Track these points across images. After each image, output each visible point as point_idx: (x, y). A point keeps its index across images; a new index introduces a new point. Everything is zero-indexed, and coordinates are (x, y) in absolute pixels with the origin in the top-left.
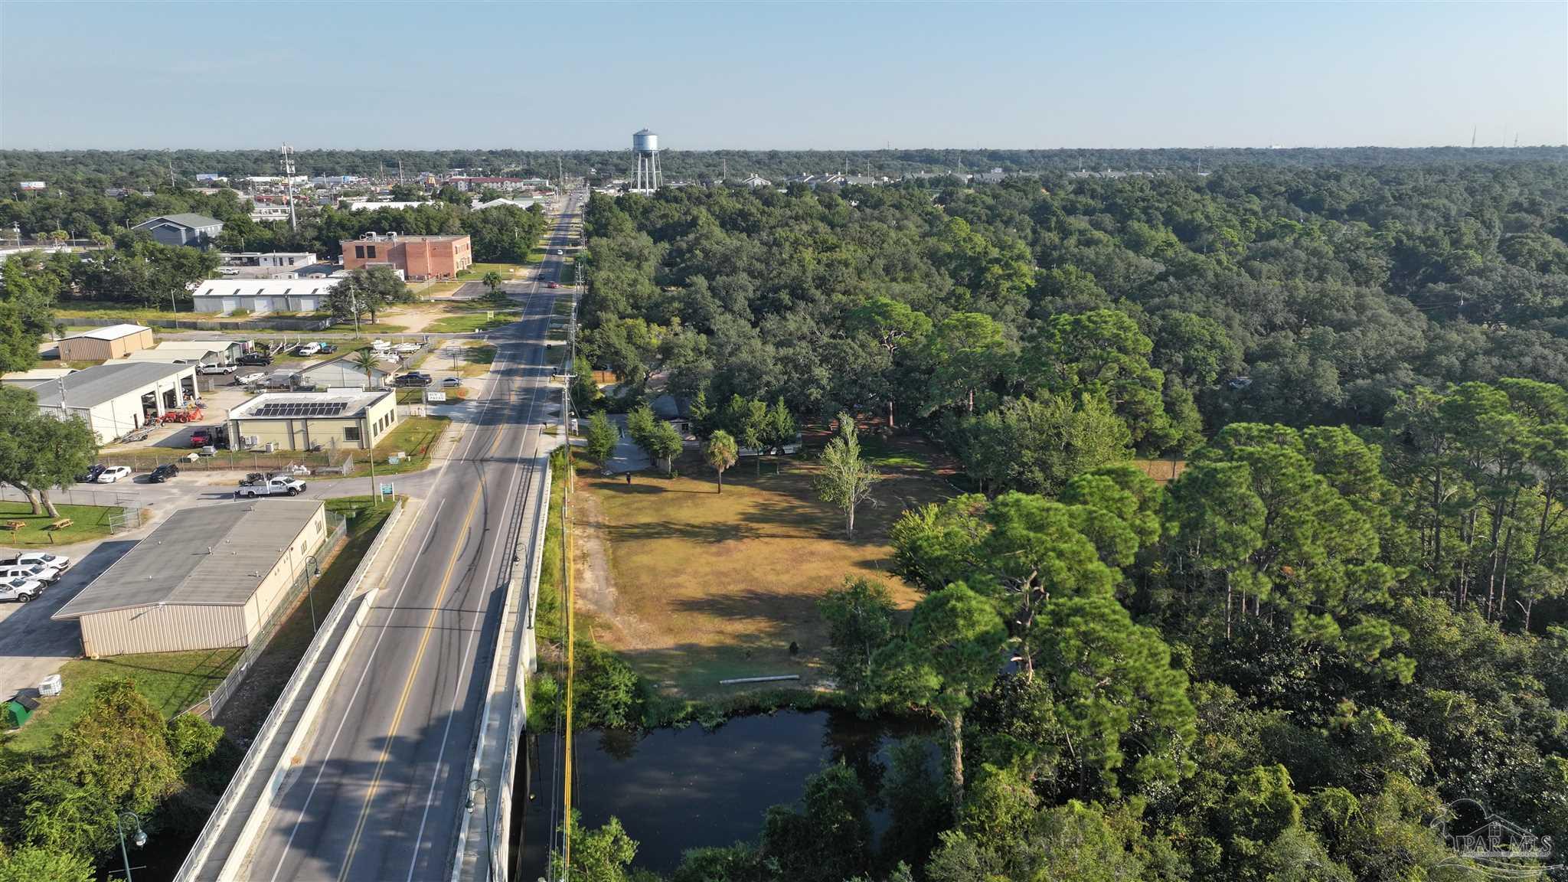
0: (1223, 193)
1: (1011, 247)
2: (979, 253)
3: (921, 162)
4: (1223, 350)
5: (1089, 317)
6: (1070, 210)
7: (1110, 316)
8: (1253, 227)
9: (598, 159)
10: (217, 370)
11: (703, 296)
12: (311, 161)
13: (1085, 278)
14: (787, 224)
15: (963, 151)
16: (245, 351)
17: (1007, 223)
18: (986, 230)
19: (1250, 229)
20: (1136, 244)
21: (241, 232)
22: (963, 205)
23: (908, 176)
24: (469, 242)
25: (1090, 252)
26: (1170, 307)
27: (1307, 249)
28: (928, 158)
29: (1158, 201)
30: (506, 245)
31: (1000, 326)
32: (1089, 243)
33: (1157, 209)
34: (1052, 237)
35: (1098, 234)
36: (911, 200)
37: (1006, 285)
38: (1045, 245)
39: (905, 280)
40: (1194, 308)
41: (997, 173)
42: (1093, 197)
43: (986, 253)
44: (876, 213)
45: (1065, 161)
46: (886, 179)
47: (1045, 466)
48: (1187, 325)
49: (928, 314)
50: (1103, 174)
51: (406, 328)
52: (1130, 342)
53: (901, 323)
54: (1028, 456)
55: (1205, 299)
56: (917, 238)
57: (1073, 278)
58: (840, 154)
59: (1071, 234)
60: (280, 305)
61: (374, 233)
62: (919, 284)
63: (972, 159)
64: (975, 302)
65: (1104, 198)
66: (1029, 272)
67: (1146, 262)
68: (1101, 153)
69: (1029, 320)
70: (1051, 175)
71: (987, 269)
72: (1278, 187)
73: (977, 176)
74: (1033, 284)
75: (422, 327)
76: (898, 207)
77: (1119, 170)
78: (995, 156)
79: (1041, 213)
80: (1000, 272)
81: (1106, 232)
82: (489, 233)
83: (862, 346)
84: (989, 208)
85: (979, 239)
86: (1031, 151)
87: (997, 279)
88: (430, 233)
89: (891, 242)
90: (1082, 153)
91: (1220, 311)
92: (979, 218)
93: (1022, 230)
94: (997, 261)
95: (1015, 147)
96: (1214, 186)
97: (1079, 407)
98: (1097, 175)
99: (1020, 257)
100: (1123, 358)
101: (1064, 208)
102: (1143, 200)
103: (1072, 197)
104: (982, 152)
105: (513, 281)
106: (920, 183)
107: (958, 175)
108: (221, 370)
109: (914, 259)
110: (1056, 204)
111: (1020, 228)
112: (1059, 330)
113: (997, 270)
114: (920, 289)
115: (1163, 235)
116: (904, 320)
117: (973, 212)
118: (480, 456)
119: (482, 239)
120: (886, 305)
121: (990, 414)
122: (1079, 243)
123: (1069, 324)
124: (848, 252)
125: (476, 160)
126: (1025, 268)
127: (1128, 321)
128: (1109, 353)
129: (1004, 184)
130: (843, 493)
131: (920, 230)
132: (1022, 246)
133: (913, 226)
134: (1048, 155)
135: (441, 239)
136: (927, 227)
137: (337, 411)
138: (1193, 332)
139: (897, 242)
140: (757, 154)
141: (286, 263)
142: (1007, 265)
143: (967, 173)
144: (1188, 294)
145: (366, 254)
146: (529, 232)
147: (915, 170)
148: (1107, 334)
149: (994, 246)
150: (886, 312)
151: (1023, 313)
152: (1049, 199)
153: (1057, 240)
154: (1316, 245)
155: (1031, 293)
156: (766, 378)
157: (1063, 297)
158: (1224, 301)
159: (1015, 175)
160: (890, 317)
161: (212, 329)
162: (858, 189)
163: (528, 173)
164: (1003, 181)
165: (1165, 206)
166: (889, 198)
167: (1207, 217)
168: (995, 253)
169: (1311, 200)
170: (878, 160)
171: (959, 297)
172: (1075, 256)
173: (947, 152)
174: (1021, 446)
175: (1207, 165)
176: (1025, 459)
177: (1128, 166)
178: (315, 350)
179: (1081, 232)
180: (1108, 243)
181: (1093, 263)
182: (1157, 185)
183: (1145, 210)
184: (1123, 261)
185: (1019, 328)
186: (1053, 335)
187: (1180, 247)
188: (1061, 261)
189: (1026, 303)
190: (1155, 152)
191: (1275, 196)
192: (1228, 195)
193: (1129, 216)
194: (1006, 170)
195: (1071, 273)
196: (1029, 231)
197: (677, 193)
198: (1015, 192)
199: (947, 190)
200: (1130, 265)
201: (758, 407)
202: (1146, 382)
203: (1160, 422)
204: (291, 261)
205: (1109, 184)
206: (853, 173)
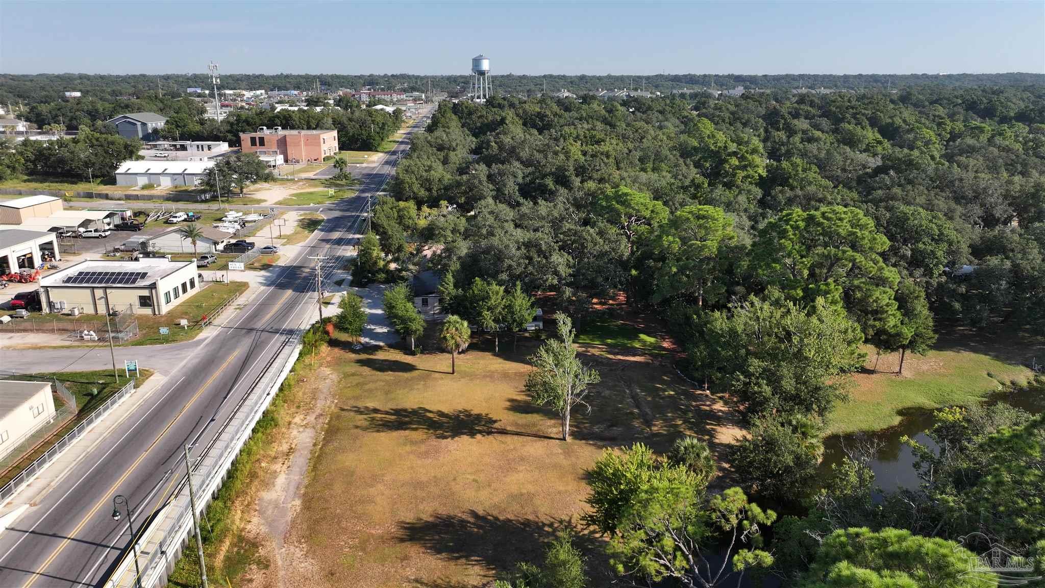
0: (912, 104)
1: (747, 143)
2: (720, 147)
3: (686, 83)
4: (950, 244)
5: (823, 214)
6: (796, 115)
7: (845, 213)
8: (948, 129)
9: (463, 80)
10: (93, 234)
11: (480, 182)
12: (272, 81)
13: (810, 169)
14: (573, 124)
15: (716, 76)
16: (123, 219)
17: (745, 125)
18: (728, 129)
19: (945, 130)
20: (851, 141)
21: (177, 126)
22: (711, 111)
23: (675, 91)
24: (336, 135)
25: (813, 148)
26: (892, 199)
27: (999, 147)
28: (691, 80)
29: (865, 109)
30: (365, 137)
31: (732, 218)
32: (810, 140)
33: (863, 114)
34: (782, 135)
35: (818, 134)
36: (672, 107)
37: (741, 174)
38: (775, 142)
39: (654, 170)
40: (918, 200)
41: (739, 90)
42: (811, 106)
43: (726, 147)
44: (644, 116)
45: (789, 83)
46: (659, 93)
47: (774, 379)
48: (915, 219)
49: (665, 203)
50: (818, 91)
51: (265, 201)
52: (866, 241)
53: (638, 211)
54: (755, 365)
55: (926, 192)
56: (673, 135)
57: (800, 169)
58: (629, 77)
59: (796, 133)
60: (180, 180)
61: (265, 128)
62: (664, 173)
63: (723, 81)
64: (712, 191)
65: (820, 108)
66: (761, 164)
67: (862, 157)
68: (816, 77)
69: (760, 211)
70: (780, 92)
71: (726, 161)
72: (955, 100)
73: (725, 92)
74: (764, 174)
75: (276, 200)
76: (661, 112)
77: (830, 88)
78: (739, 79)
79: (772, 118)
80: (737, 163)
81: (823, 132)
82: (352, 130)
83: (601, 233)
84: (733, 113)
85: (721, 137)
86: (765, 76)
87: (734, 169)
88: (309, 128)
89: (650, 138)
90: (802, 77)
91: (941, 203)
92: (724, 121)
93: (756, 130)
94: (735, 154)
95: (752, 73)
96: (905, 99)
97: (813, 311)
98: (813, 92)
99: (754, 151)
100: (859, 257)
101: (790, 113)
102: (852, 108)
103: (796, 105)
104: (730, 77)
105: (364, 165)
106: (683, 96)
107: (710, 91)
108: (97, 234)
109: (665, 152)
110: (783, 110)
111: (756, 129)
112: (792, 226)
113: (734, 161)
114: (664, 179)
115: (871, 135)
116: (642, 208)
117: (719, 116)
118: (249, 326)
119: (347, 133)
120: (626, 194)
121: (717, 314)
122: (802, 141)
123: (803, 220)
124: (611, 145)
125: (381, 81)
126: (757, 160)
127: (864, 220)
128: (844, 252)
129: (744, 97)
130: (557, 397)
131: (677, 129)
132: (756, 142)
133: (672, 126)
134: (777, 79)
135: (314, 132)
136: (683, 127)
137: (134, 282)
138: (921, 226)
139: (655, 138)
140: (571, 77)
141: (206, 149)
142: (742, 158)
143: (718, 90)
144: (909, 187)
145: (258, 144)
146: (382, 128)
147: (682, 88)
148: (843, 232)
149: (733, 141)
150: (626, 201)
151: (755, 202)
152: (778, 107)
153: (784, 137)
154: (1007, 143)
155: (762, 183)
156: (507, 262)
157: (792, 188)
158: (944, 194)
159: (753, 91)
160: (629, 206)
161: (119, 199)
162: (636, 100)
163: (413, 89)
164: (743, 94)
165: (870, 112)
166: (657, 106)
167: (905, 121)
168: (733, 147)
169: (986, 108)
170: (654, 82)
171: (698, 187)
172: (800, 150)
173: (705, 76)
174: (748, 353)
175: (894, 85)
176: (751, 369)
177: (836, 86)
178: (182, 218)
179: (804, 132)
180: (826, 139)
181: (816, 157)
182: (861, 98)
183: (854, 116)
184: (841, 155)
185: (750, 218)
186: (786, 231)
187: (887, 144)
188: (789, 155)
189: (758, 192)
190: (855, 77)
191: (954, 106)
192: (916, 105)
193: (842, 120)
194: (745, 88)
195: (798, 166)
196: (762, 130)
197: (501, 102)
198: (752, 102)
199: (700, 102)
200: (846, 158)
201: (496, 290)
202: (880, 281)
203: (893, 320)
204: (209, 148)
205: (824, 97)
206: (636, 90)
